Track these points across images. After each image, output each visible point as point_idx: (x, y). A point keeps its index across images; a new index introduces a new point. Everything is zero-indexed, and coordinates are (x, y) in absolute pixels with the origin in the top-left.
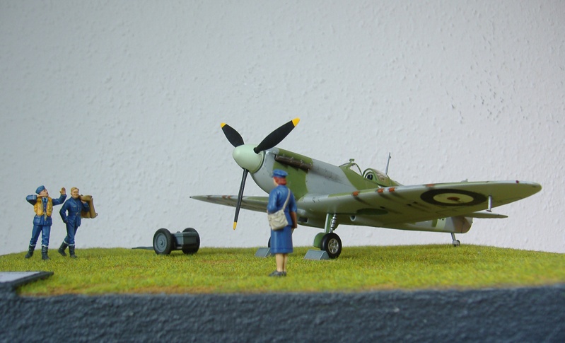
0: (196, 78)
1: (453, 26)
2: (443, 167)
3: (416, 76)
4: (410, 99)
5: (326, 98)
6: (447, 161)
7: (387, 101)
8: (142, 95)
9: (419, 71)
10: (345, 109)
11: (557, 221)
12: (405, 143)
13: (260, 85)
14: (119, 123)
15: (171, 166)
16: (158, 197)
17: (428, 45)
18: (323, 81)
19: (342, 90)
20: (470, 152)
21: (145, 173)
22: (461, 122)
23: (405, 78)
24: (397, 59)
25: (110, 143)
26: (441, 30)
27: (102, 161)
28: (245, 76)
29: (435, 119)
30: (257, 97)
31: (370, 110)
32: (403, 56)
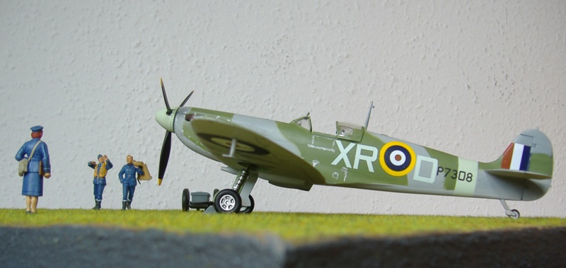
0: (225, 47)
1: (470, 9)
2: (458, 145)
3: (435, 55)
4: (429, 78)
5: (350, 72)
6: (462, 139)
7: (408, 78)
8: (171, 61)
9: (438, 50)
10: (368, 84)
11: (560, 200)
12: (423, 120)
13: (287, 57)
14: (147, 88)
16: (185, 165)
17: (447, 26)
18: (348, 56)
19: (366, 66)
20: (483, 131)
22: (476, 102)
23: (425, 57)
24: (418, 38)
25: (138, 109)
26: (459, 12)
27: (129, 127)
28: (273, 48)
29: (452, 97)
30: (284, 68)
31: (392, 86)
32: (423, 36)
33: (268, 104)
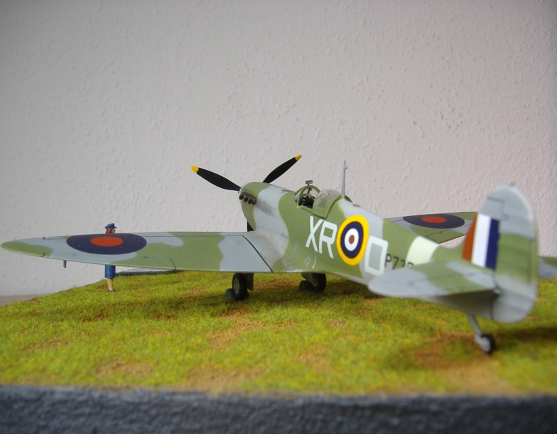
0: (180, 108)
1: (413, 48)
2: (406, 178)
3: (380, 96)
4: (375, 118)
5: (298, 120)
6: (410, 172)
7: (353, 121)
8: (133, 125)
9: (383, 91)
10: (315, 129)
12: (371, 158)
13: (238, 111)
14: (114, 151)
15: (162, 187)
16: (151, 215)
17: (391, 68)
18: (295, 105)
19: (312, 112)
20: (431, 163)
21: (138, 194)
22: (422, 136)
23: (369, 98)
24: (362, 82)
25: (107, 169)
26: (402, 53)
27: (101, 186)
28: (224, 105)
29: (398, 134)
30: (235, 122)
31: (338, 129)
32: (367, 79)
33: (222, 156)
